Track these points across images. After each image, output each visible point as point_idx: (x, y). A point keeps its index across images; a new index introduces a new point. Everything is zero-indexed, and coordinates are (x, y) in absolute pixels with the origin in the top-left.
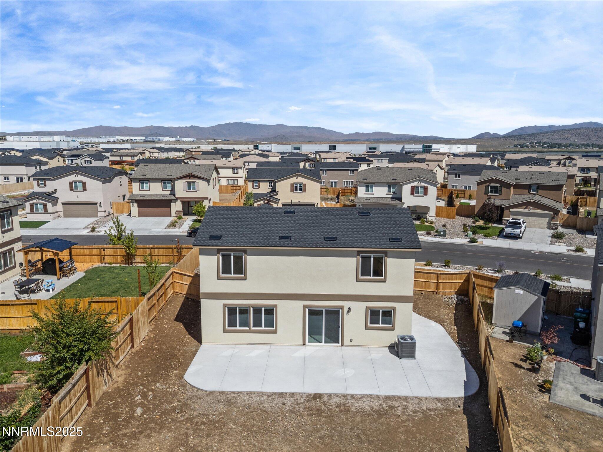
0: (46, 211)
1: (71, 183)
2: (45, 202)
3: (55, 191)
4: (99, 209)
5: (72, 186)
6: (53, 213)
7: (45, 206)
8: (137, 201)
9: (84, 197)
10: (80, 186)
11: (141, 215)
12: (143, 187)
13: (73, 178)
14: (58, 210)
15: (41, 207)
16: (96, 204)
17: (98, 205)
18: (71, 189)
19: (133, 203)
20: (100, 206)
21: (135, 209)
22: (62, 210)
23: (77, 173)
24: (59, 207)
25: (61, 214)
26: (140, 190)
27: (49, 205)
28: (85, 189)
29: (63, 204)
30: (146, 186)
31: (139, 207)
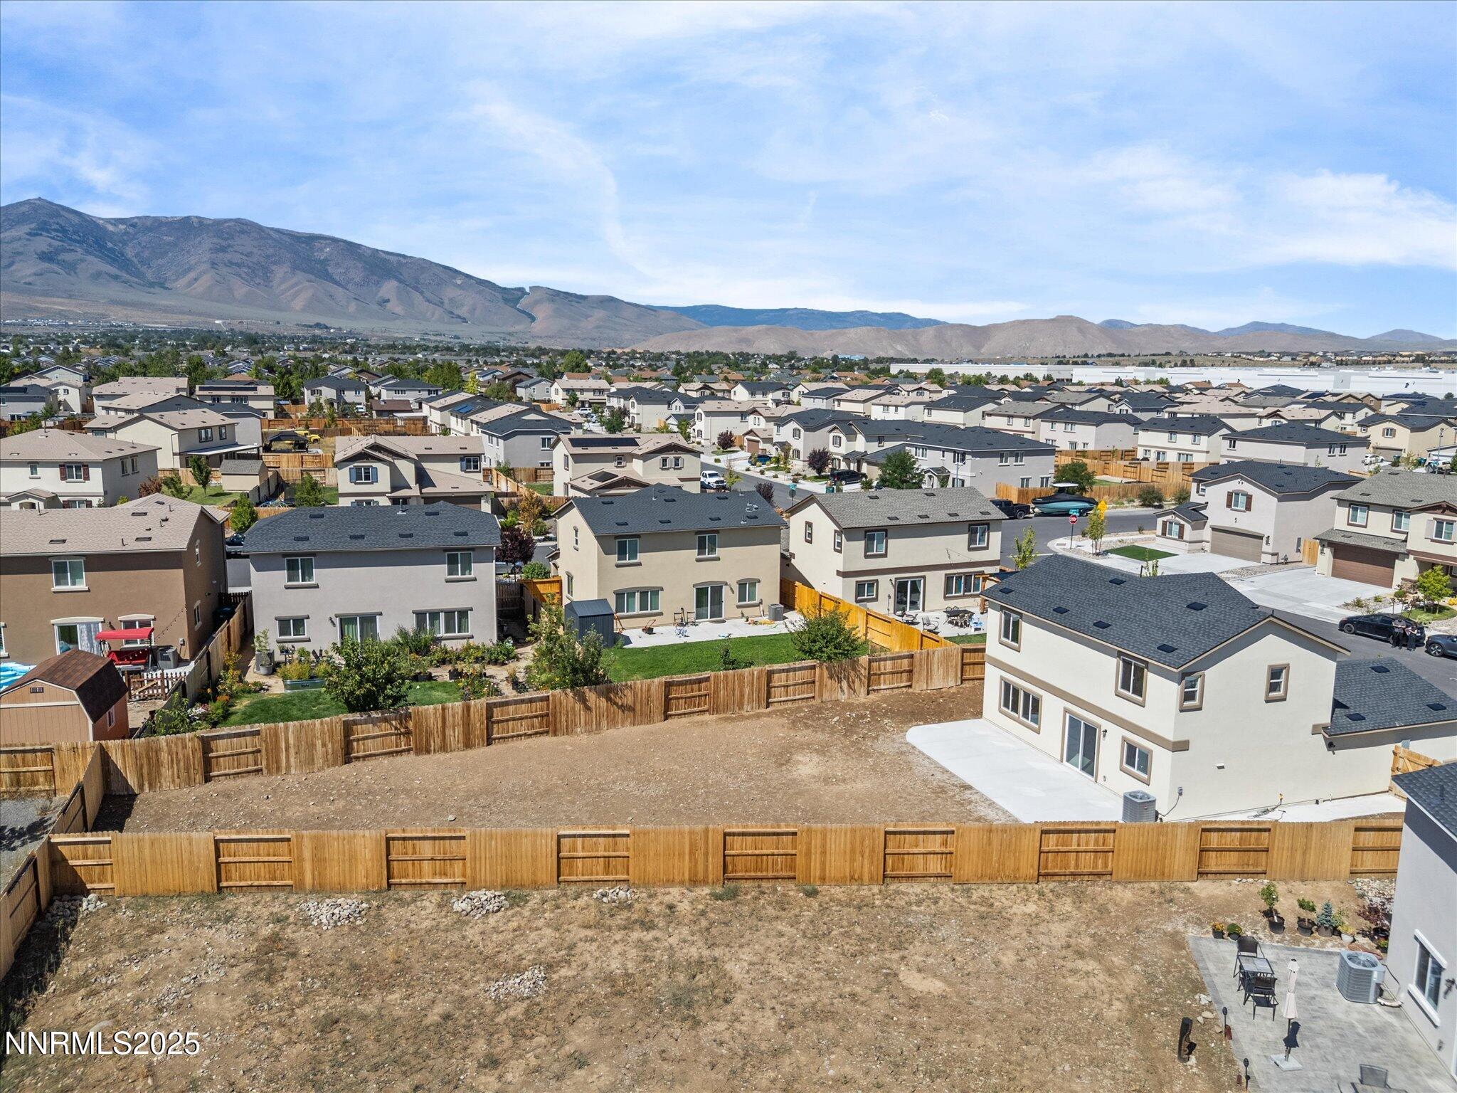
0: (1181, 536)
1: (1230, 495)
2: (1182, 522)
3: (1205, 506)
4: (1265, 548)
5: (1231, 500)
6: (1190, 542)
7: (1182, 527)
8: (1331, 544)
9: (1244, 522)
10: (1242, 499)
11: (1337, 573)
12: (1355, 519)
13: (1234, 485)
14: (1204, 539)
15: (1175, 528)
16: (1261, 538)
17: (1264, 539)
18: (1229, 505)
19: (1323, 546)
20: (1267, 543)
21: (1326, 558)
22: (1209, 539)
23: (1242, 478)
24: (1206, 533)
25: (1207, 546)
26: (1349, 524)
27: (1187, 527)
28: (1248, 508)
29: (1214, 529)
30: (1361, 516)
31: (1335, 556)
